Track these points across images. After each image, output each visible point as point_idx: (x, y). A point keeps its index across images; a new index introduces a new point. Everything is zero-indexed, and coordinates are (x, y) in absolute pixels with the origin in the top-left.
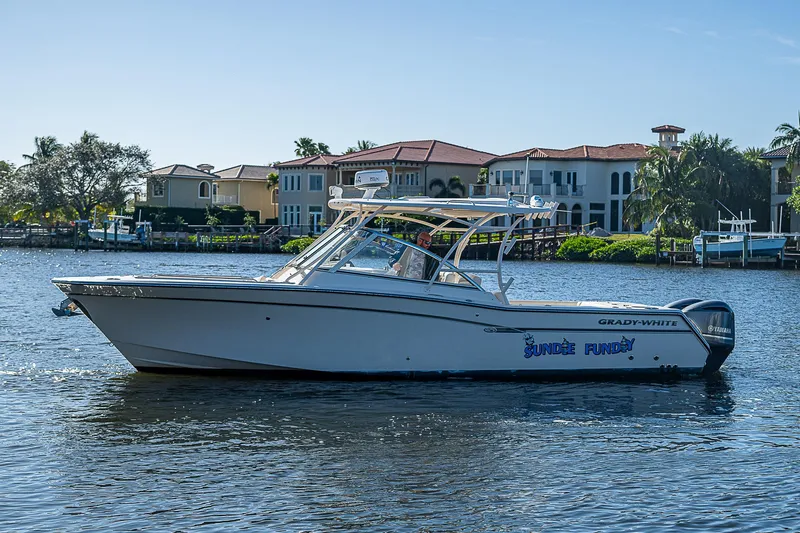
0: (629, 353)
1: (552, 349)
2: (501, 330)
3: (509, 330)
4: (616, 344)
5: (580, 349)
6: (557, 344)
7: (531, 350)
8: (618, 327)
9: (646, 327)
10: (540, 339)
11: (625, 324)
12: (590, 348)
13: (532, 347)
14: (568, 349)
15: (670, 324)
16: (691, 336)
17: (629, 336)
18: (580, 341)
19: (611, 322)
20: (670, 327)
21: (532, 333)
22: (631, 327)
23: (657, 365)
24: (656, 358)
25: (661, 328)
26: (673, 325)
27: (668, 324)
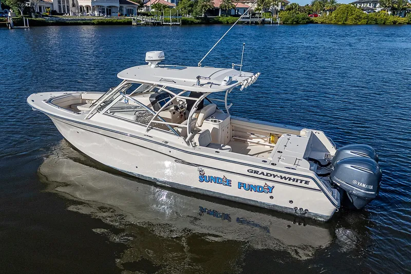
0: (270, 194)
1: (216, 180)
2: (183, 162)
3: (189, 164)
4: (260, 187)
5: (234, 185)
6: (219, 178)
8: (262, 176)
9: (283, 180)
10: (208, 173)
11: (267, 175)
12: (241, 185)
14: (228, 183)
17: (270, 184)
18: (235, 179)
19: (256, 172)
20: (303, 184)
21: (203, 168)
22: (272, 178)
23: (292, 206)
24: (291, 202)
25: (294, 183)
26: (305, 183)
27: (301, 182)
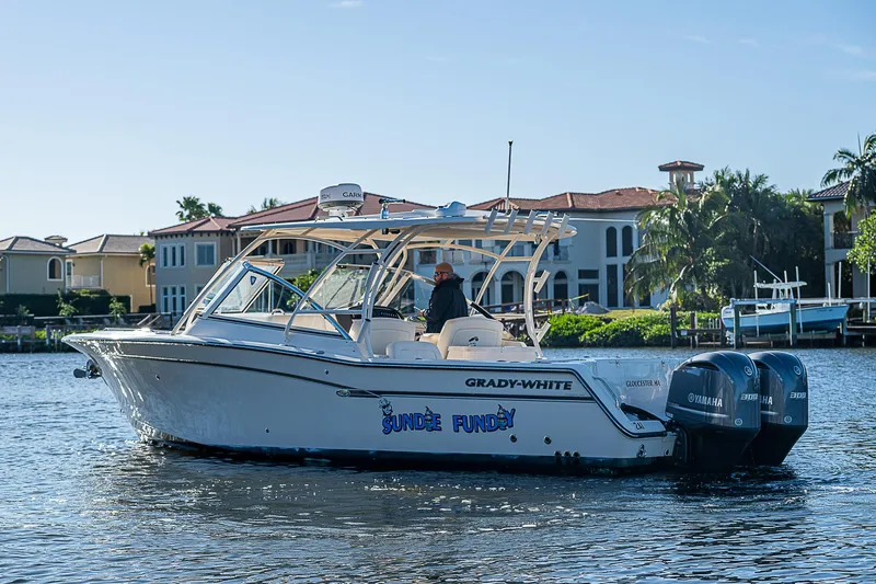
0: (509, 432)
1: (411, 421)
2: (354, 393)
3: (363, 394)
4: (491, 417)
5: (447, 423)
6: (419, 415)
7: (391, 423)
8: (491, 390)
9: (528, 391)
10: (401, 407)
11: (499, 386)
12: (459, 422)
13: (391, 419)
14: (432, 422)
15: (562, 386)
16: (593, 406)
17: (508, 405)
18: (447, 411)
19: (481, 383)
20: (562, 392)
21: (390, 399)
22: (507, 390)
23: (550, 451)
24: (548, 440)
25: (547, 392)
26: (565, 388)
27: (558, 387)
